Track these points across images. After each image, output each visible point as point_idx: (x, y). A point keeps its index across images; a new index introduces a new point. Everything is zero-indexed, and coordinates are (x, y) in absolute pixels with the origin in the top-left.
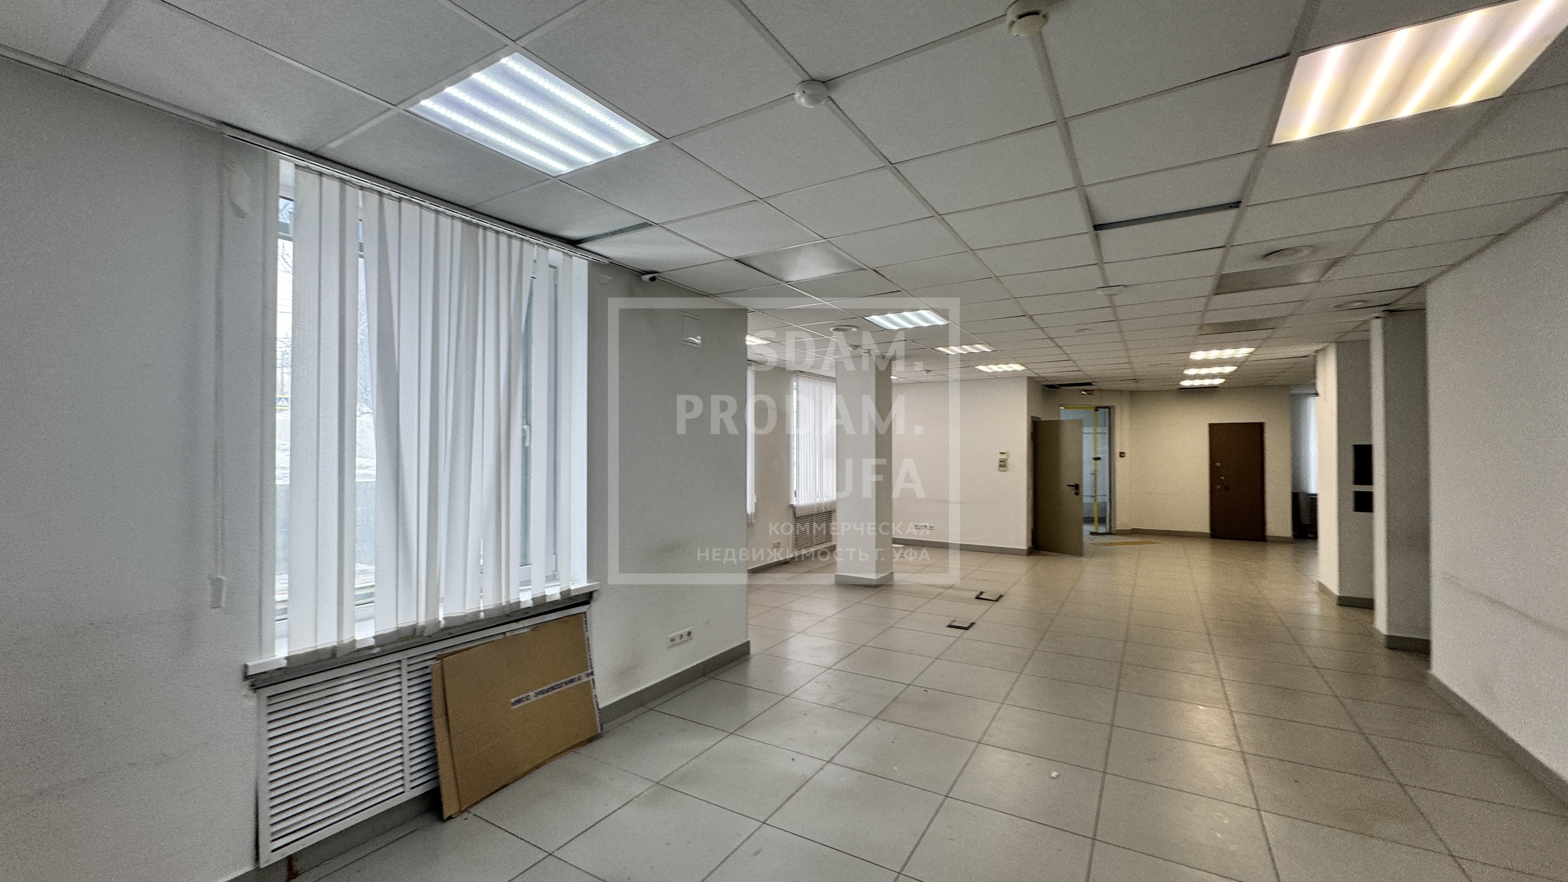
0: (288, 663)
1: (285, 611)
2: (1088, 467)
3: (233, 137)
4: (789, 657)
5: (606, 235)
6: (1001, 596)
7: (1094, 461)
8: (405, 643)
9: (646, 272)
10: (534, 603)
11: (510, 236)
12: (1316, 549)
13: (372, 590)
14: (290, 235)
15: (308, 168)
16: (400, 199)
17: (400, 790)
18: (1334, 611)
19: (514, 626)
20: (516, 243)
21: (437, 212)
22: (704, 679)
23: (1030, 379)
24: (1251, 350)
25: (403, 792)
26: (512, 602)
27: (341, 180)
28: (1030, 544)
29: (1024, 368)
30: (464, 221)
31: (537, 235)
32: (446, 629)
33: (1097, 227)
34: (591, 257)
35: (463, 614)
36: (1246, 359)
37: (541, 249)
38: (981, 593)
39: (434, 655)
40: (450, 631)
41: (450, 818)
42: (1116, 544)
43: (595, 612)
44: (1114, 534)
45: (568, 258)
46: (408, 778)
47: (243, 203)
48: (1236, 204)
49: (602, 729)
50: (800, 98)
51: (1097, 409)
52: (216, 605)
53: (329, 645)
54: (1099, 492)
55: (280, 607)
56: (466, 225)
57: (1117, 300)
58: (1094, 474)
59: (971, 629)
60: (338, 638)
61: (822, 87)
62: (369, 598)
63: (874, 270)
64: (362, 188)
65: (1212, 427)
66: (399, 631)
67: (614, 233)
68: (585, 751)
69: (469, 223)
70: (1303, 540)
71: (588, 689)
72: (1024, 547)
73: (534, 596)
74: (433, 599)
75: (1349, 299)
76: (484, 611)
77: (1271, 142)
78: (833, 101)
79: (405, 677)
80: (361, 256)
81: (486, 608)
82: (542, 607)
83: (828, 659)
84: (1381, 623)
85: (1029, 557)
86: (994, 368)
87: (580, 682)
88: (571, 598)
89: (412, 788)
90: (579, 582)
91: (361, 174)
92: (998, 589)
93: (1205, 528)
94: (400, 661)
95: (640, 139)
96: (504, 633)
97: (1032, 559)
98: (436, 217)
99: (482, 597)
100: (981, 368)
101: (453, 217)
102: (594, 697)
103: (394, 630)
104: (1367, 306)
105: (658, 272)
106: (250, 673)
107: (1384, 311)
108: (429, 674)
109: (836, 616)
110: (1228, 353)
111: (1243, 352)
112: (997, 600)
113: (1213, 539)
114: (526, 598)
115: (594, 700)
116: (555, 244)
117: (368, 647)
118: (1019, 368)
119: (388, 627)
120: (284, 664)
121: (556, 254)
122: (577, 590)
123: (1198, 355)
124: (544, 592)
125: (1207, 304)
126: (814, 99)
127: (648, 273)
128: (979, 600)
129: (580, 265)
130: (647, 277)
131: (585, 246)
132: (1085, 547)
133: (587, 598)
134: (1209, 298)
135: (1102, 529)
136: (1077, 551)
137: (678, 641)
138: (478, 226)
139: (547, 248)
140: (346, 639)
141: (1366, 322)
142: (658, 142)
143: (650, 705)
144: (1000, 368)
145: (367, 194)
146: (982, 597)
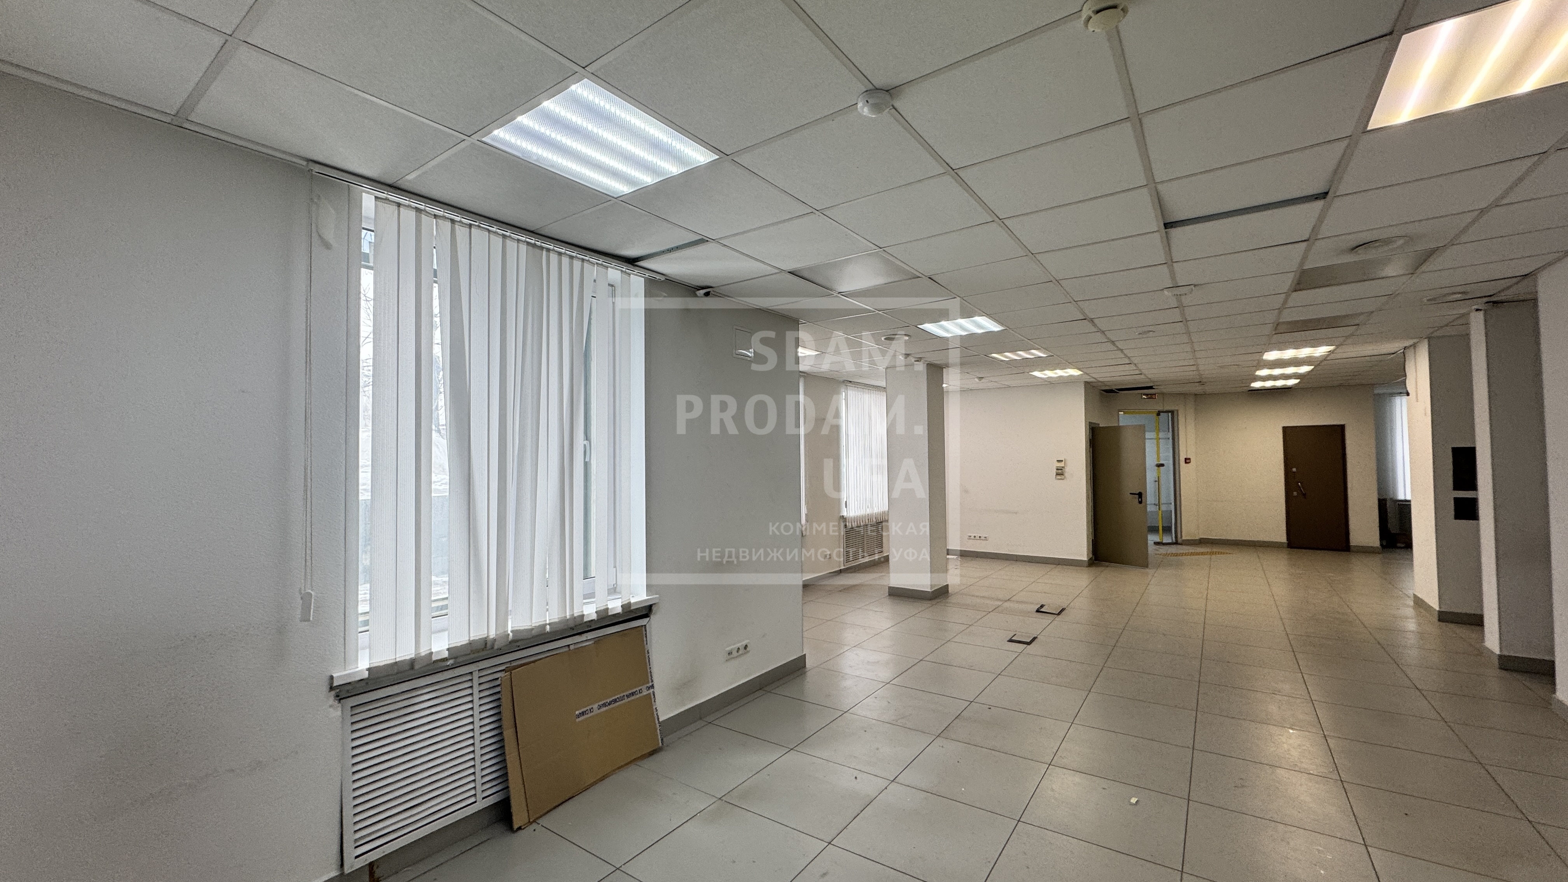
0: (369, 674)
1: (366, 623)
2: (1151, 475)
3: (319, 173)
4: (848, 671)
5: (663, 252)
6: (1063, 610)
7: (1157, 468)
8: (476, 655)
9: (700, 287)
10: (598, 616)
11: (571, 257)
12: (1412, 560)
13: (445, 602)
14: (371, 264)
15: (386, 199)
16: (470, 226)
17: (473, 800)
18: (1433, 628)
19: (578, 639)
20: (577, 264)
21: (504, 236)
22: (761, 692)
23: (1087, 383)
24: (1331, 348)
25: (475, 802)
26: (576, 615)
27: (417, 209)
28: (1091, 556)
29: (1082, 373)
30: (528, 244)
31: (596, 254)
32: (513, 641)
33: (1167, 225)
34: (648, 274)
35: (530, 627)
36: (1325, 358)
37: (601, 269)
38: (1042, 606)
39: (503, 668)
40: (518, 644)
41: (520, 828)
42: (1182, 554)
43: (655, 625)
44: (1181, 544)
45: (626, 277)
46: (480, 788)
47: (329, 235)
48: (1324, 195)
49: (662, 744)
50: (863, 108)
51: (1158, 414)
52: (305, 619)
53: (408, 658)
54: (1163, 500)
55: (361, 619)
56: (530, 248)
57: (1186, 301)
58: (1158, 481)
59: (1034, 643)
60: (416, 649)
61: (888, 97)
62: (442, 611)
63: (930, 278)
64: (435, 216)
65: (1285, 429)
66: (471, 643)
67: (670, 250)
68: (648, 763)
69: (534, 246)
70: (1391, 550)
71: (649, 700)
72: (1085, 558)
73: (598, 609)
74: (502, 614)
75: (1447, 291)
76: (549, 624)
77: (1366, 128)
78: (896, 109)
79: (476, 690)
80: (436, 282)
81: (551, 621)
82: (605, 620)
83: (885, 674)
84: (1492, 640)
85: (1091, 569)
86: (1049, 374)
87: (641, 695)
88: (632, 611)
89: (483, 798)
90: (639, 596)
91: (434, 203)
92: (1061, 602)
93: (1282, 538)
94: (471, 673)
95: (700, 156)
96: (569, 646)
97: (1093, 570)
98: (503, 240)
99: (547, 610)
100: (1037, 374)
101: (518, 240)
102: (655, 710)
103: (467, 642)
104: (1467, 298)
105: (711, 287)
106: (335, 684)
107: (1487, 303)
108: (499, 685)
109: (891, 629)
110: (1305, 352)
111: (1321, 351)
112: (1059, 614)
113: (1289, 549)
114: (590, 611)
115: (655, 713)
116: (614, 263)
117: (441, 659)
118: (1075, 372)
119: (461, 639)
120: (366, 675)
121: (614, 273)
122: (636, 603)
123: (1271, 355)
124: (607, 605)
125: (1285, 302)
126: (877, 108)
127: (703, 288)
128: (1039, 613)
129: (637, 282)
130: (702, 292)
131: (641, 263)
132: (1150, 560)
133: (646, 611)
134: (1288, 295)
135: (1167, 539)
136: (1142, 562)
137: (735, 654)
138: (542, 248)
139: (607, 267)
140: (423, 651)
141: (1466, 315)
142: (718, 159)
143: (710, 718)
144: (1056, 373)
145: (440, 221)
146: (1042, 610)
